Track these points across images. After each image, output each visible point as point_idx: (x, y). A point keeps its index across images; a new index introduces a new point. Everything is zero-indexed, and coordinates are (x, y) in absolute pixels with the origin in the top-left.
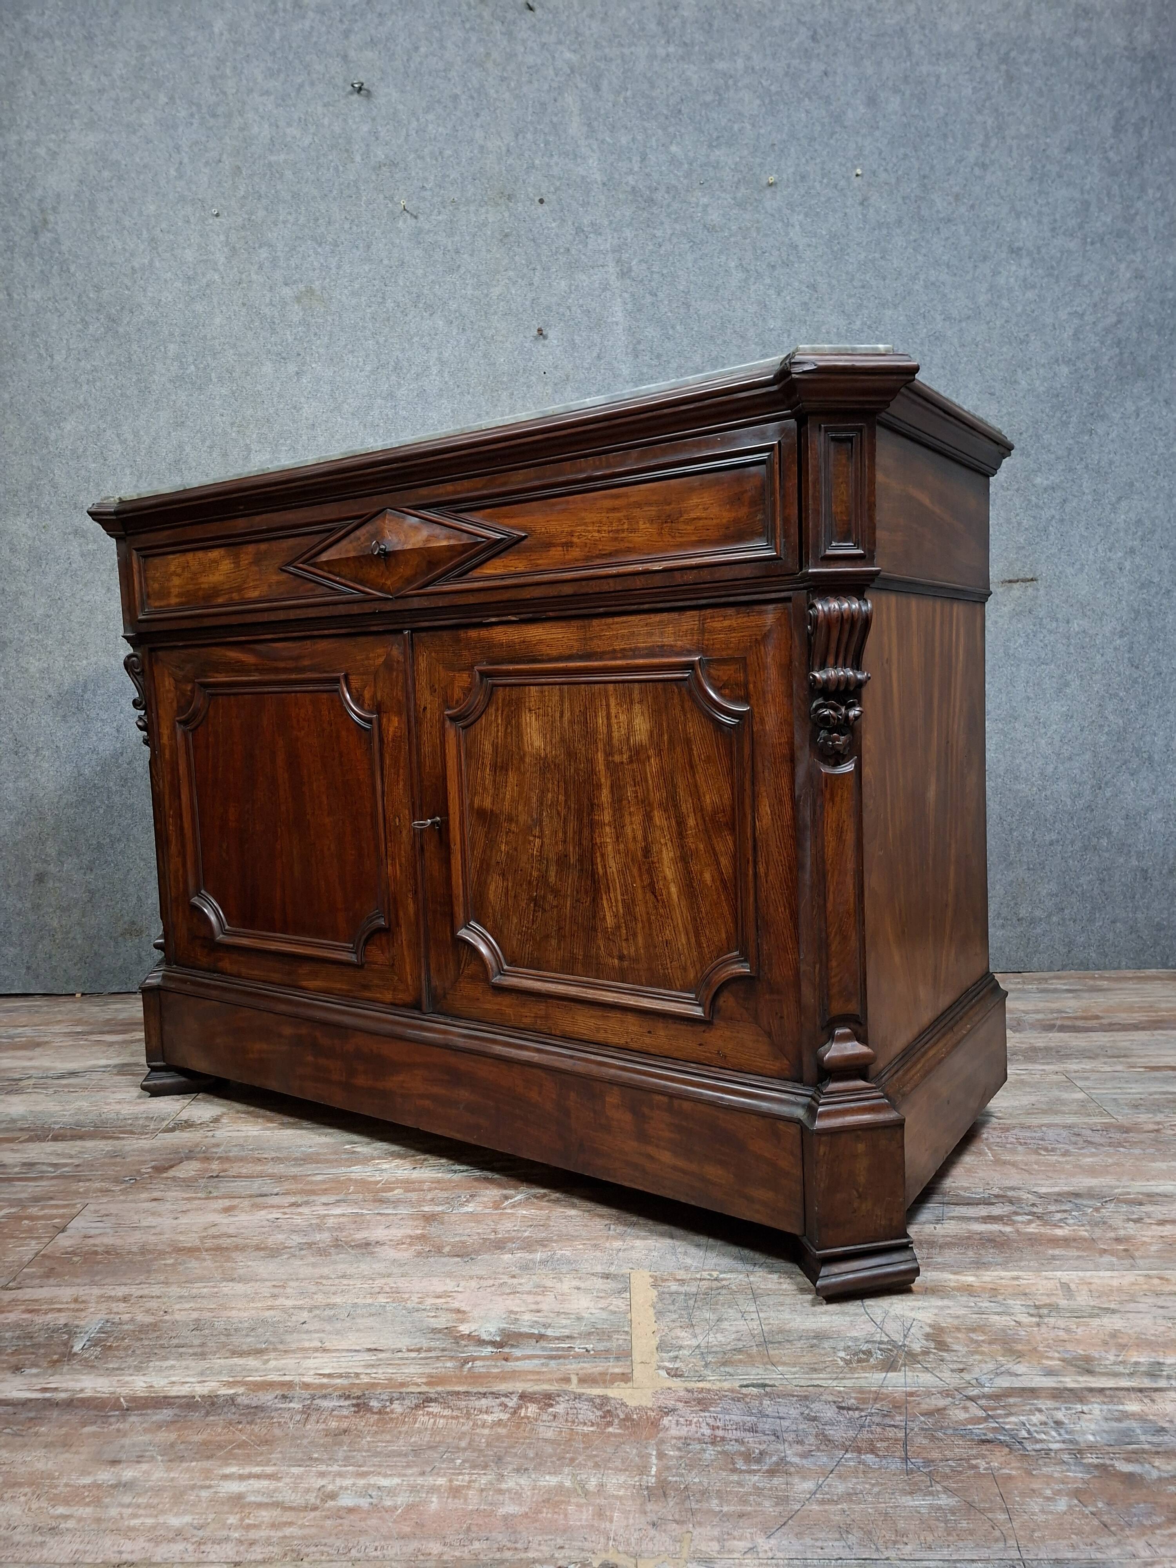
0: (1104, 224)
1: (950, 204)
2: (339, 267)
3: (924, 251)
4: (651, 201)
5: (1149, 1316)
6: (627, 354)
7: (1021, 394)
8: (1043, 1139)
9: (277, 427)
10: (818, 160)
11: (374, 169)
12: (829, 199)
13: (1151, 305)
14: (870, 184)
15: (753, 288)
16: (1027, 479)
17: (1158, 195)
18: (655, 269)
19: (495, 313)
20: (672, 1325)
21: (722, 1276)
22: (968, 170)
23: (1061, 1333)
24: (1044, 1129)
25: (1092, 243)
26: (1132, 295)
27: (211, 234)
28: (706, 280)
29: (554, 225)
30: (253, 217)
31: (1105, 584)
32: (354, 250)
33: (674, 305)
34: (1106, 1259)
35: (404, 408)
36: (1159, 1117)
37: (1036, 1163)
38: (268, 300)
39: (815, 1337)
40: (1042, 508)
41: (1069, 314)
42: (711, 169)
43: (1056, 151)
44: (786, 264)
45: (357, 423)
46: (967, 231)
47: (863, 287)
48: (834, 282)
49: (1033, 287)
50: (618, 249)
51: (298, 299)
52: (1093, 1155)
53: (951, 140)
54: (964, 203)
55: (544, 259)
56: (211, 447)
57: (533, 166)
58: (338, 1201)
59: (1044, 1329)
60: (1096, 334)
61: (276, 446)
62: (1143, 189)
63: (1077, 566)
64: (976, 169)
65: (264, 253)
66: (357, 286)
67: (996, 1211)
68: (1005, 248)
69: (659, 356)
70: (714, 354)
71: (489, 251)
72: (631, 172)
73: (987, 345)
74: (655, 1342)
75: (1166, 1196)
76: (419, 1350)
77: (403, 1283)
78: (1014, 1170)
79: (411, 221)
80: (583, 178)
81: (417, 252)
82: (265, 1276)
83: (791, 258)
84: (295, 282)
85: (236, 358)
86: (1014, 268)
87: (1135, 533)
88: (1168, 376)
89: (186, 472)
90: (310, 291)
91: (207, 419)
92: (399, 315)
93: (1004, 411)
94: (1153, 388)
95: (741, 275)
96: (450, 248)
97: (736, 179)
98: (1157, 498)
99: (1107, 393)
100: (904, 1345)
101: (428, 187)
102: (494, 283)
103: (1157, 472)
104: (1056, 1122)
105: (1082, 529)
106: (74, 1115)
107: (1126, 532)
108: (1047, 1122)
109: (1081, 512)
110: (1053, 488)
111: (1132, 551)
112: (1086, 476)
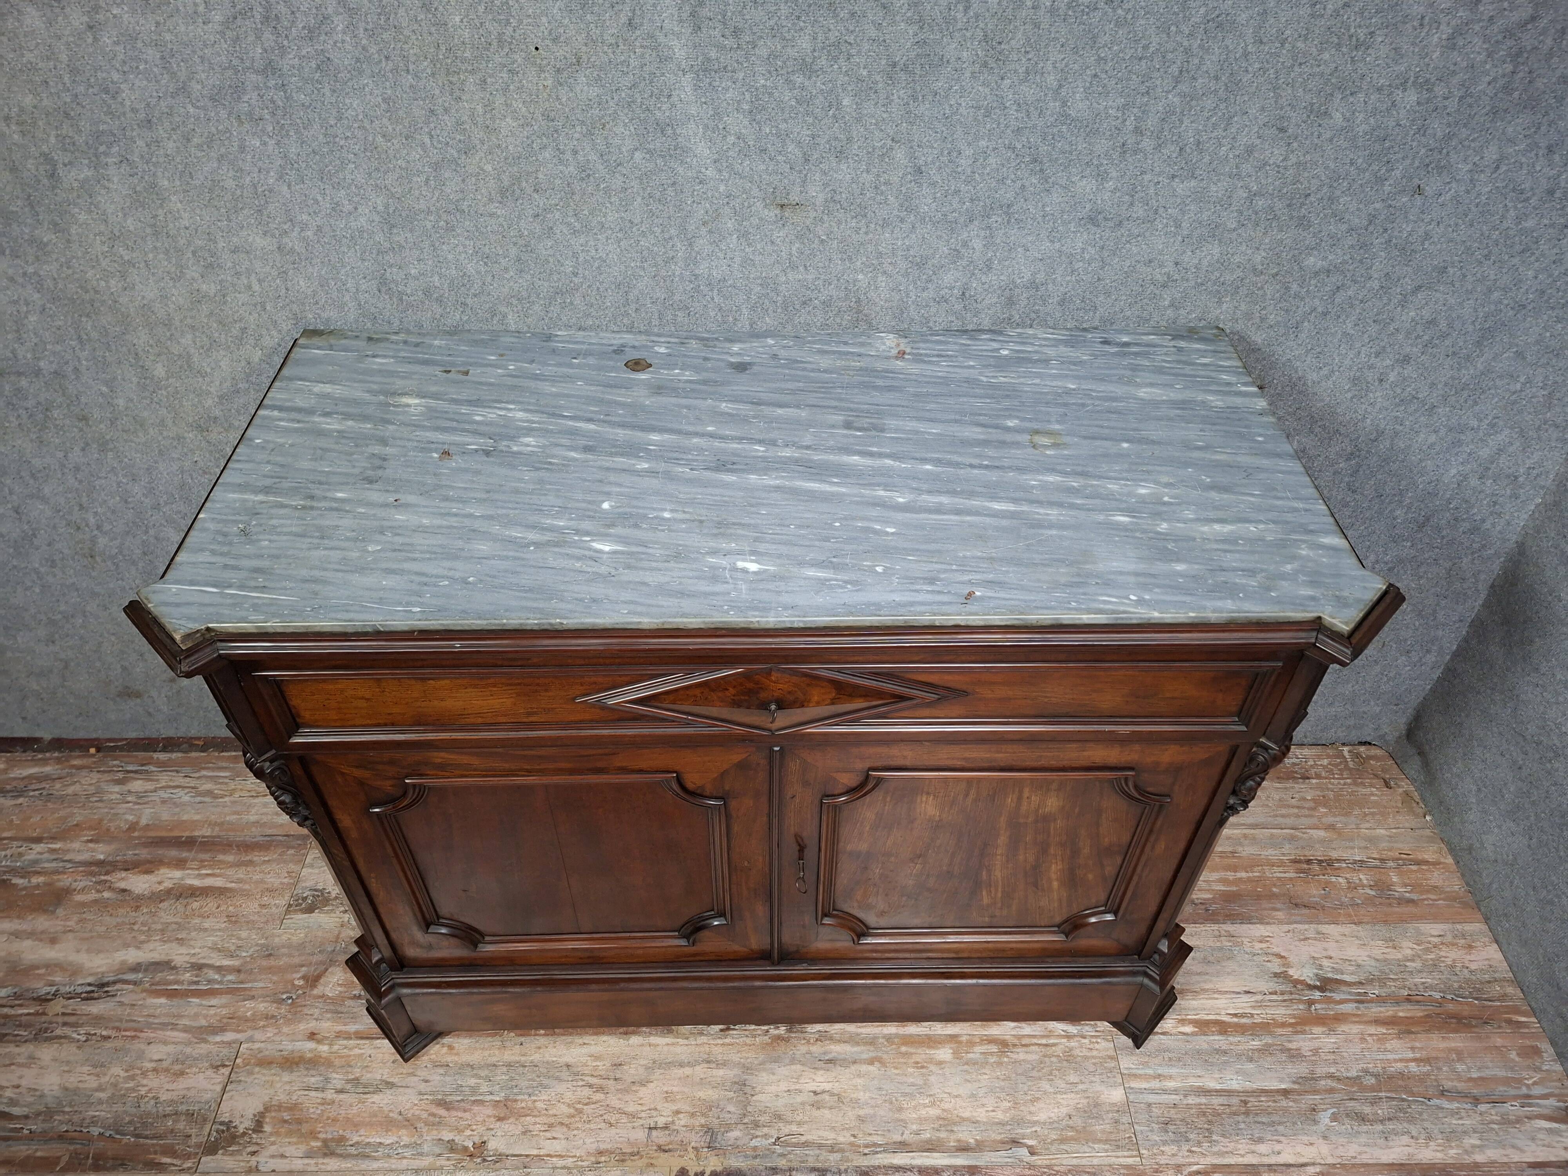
6: (681, 21)
7: (1328, 135)
9: (85, 126)
16: (1295, 259)
31: (1352, 398)
35: (299, 89)
40: (1302, 299)
45: (223, 114)
60: (1486, 39)
63: (1325, 371)
69: (736, 32)
70: (833, 36)
73: (1301, 45)
87: (1419, 337)
93: (1293, 159)
94: (1539, 126)
98: (1469, 292)
99: (1464, 132)
103: (1487, 257)
104: (1084, 1162)
105: (1350, 325)
106: (112, 1101)
107: (1408, 333)
108: (1075, 1162)
109: (1357, 302)
110: (1328, 271)
111: (1406, 360)
112: (1382, 254)
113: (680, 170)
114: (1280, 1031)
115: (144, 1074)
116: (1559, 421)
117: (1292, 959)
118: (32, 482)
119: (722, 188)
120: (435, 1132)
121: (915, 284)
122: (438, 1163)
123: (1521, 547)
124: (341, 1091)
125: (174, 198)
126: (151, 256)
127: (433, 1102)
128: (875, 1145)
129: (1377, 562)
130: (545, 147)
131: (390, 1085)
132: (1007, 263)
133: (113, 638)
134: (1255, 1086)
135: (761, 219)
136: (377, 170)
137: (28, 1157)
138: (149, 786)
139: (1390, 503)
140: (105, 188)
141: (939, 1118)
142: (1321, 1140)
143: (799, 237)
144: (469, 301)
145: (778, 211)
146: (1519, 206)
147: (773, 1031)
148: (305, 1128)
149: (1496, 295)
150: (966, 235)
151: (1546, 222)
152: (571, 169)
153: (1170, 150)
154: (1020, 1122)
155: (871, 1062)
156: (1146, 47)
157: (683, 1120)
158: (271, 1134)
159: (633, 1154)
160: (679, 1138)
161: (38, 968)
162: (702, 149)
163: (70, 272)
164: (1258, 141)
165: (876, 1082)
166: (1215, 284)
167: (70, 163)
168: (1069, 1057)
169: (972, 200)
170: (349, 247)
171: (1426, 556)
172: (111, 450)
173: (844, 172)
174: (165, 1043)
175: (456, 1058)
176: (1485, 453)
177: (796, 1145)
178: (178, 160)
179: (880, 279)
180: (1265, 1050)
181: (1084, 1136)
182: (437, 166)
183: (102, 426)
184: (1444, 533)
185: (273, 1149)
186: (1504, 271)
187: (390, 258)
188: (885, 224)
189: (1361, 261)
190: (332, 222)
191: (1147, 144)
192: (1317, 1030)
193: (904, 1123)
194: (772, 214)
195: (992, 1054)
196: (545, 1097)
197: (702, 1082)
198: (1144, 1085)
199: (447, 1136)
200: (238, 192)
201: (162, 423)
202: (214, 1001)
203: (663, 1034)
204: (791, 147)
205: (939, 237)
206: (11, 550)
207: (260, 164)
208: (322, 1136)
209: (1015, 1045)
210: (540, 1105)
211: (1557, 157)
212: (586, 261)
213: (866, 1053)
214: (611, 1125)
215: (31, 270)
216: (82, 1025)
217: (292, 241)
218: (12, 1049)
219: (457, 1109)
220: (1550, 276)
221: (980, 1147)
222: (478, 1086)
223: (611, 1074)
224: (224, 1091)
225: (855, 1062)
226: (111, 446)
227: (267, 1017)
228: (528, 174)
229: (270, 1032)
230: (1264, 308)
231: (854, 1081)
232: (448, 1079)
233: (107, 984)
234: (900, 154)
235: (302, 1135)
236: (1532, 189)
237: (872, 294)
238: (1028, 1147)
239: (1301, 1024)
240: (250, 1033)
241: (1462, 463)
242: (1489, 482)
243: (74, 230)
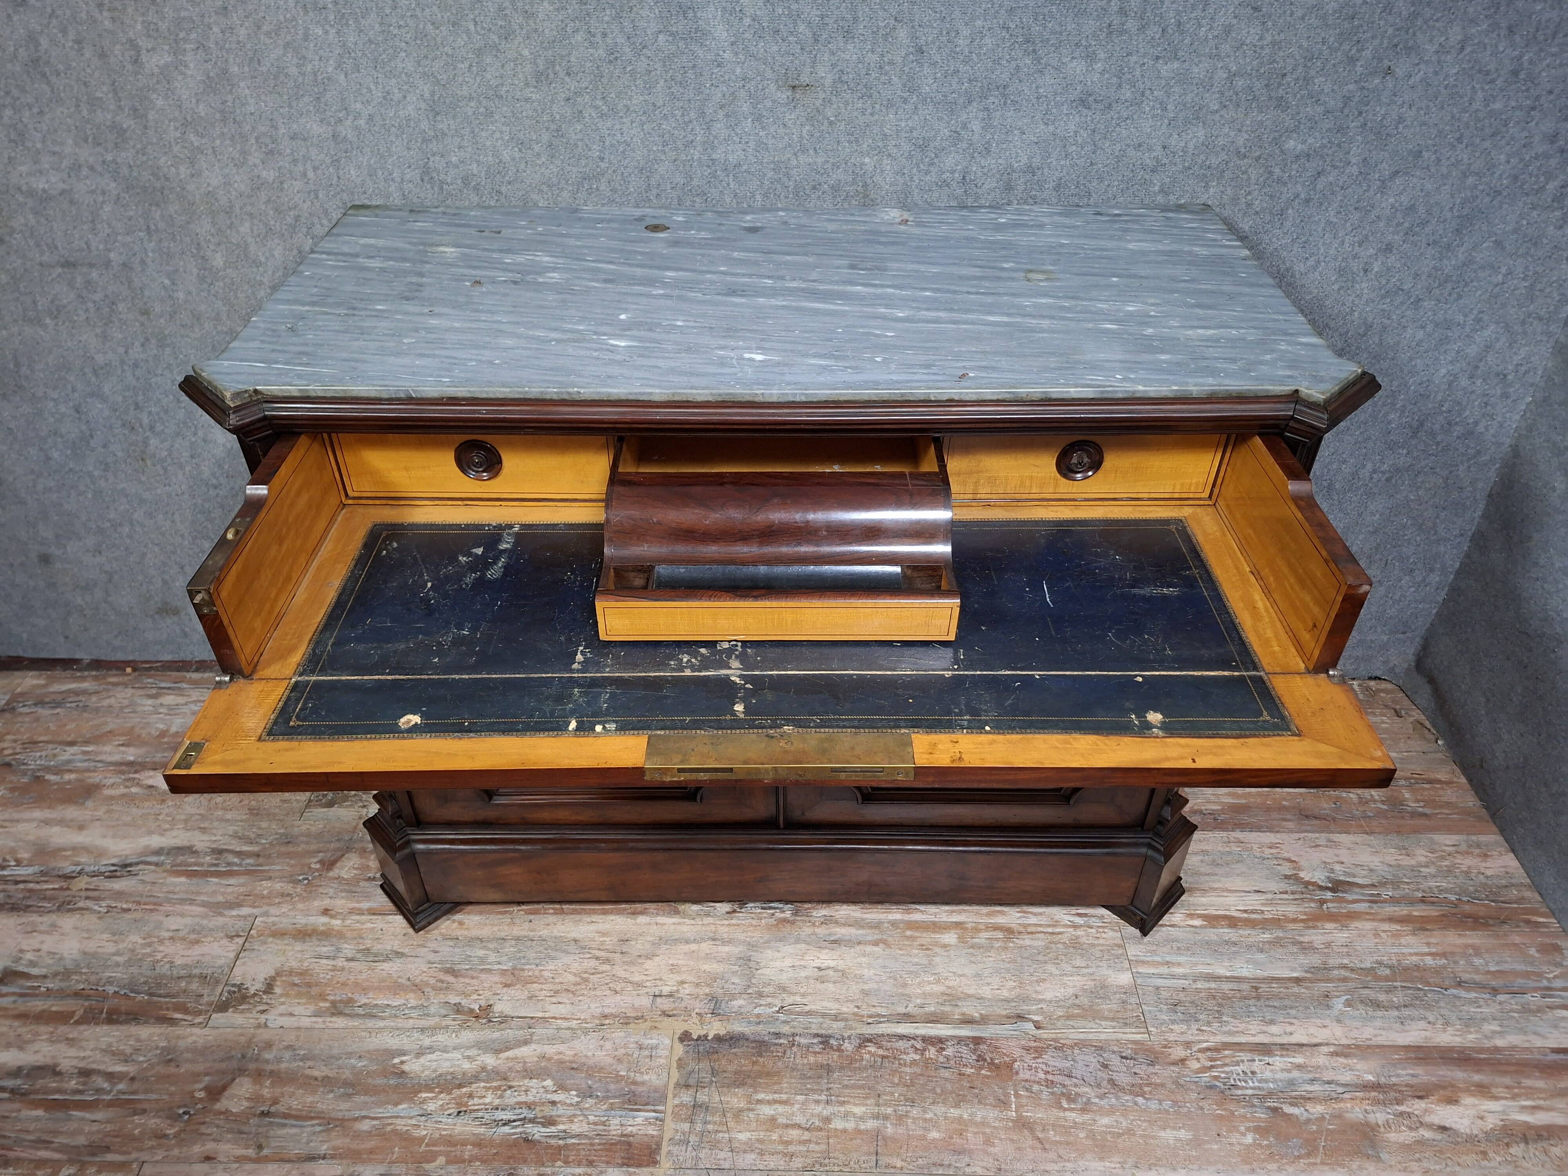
7: (1299, 14)
8: (1070, 1074)
16: (1276, 141)
31: (1339, 290)
36: (1192, 1032)
37: (1054, 1127)
40: (1285, 184)
56: (78, 42)
61: (176, 41)
63: (1311, 262)
87: (1399, 224)
89: (53, 79)
93: (1269, 38)
98: (1444, 177)
99: (1428, 12)
104: (1091, 1036)
105: (1332, 213)
106: (129, 963)
107: (1389, 220)
108: (1082, 1036)
109: (1338, 189)
110: (1308, 155)
111: (1388, 248)
112: (1359, 138)
113: (700, 53)
114: (1291, 926)
115: (161, 941)
116: (1542, 313)
117: (1303, 863)
118: (93, 379)
119: (738, 71)
120: (442, 996)
121: (918, 167)
122: (444, 1023)
123: (1515, 451)
124: (352, 960)
125: (242, 84)
126: (218, 142)
127: (440, 970)
128: (879, 1015)
129: (1374, 471)
130: (577, 30)
131: (399, 954)
132: (1004, 146)
133: (156, 549)
134: (1266, 974)
135: (774, 101)
136: (426, 57)
137: (43, 1011)
138: (181, 700)
139: (1384, 405)
140: (182, 73)
141: (943, 994)
142: (1335, 1024)
143: (810, 119)
144: (504, 189)
145: (789, 93)
146: (1487, 87)
147: (779, 915)
148: (314, 991)
149: (1471, 180)
150: (965, 116)
151: (1514, 104)
152: (601, 52)
153: (1154, 31)
154: (1026, 999)
155: (876, 943)
157: (687, 989)
158: (281, 995)
159: (637, 1018)
160: (683, 1005)
161: (65, 850)
162: (721, 32)
163: (145, 158)
164: (1235, 21)
165: (880, 961)
166: (1201, 167)
167: (153, 49)
168: (1075, 944)
169: (970, 81)
170: (397, 136)
171: (1423, 463)
172: (168, 346)
173: (850, 53)
174: (182, 915)
175: (466, 933)
176: (1472, 350)
177: (799, 1014)
178: (249, 46)
179: (885, 162)
180: (1276, 943)
181: (1090, 1013)
182: (479, 52)
183: (162, 321)
184: (1439, 438)
185: (282, 1009)
186: (1477, 154)
187: (434, 146)
188: (890, 104)
189: (1339, 145)
190: (383, 110)
191: (1132, 25)
192: (1329, 926)
193: (908, 998)
194: (783, 96)
195: (997, 939)
196: (552, 968)
197: (708, 957)
198: (1152, 970)
199: (454, 999)
200: (300, 79)
201: (217, 318)
202: (232, 881)
203: (669, 914)
204: (802, 28)
205: (940, 119)
206: (69, 452)
207: (321, 52)
208: (331, 998)
209: (1020, 933)
210: (546, 974)
211: (1517, 38)
212: (612, 145)
213: (871, 935)
214: (616, 992)
215: (109, 158)
216: (103, 899)
217: (346, 130)
218: (35, 918)
219: (464, 977)
220: (1522, 160)
221: (984, 1020)
222: (486, 957)
223: (618, 949)
224: (237, 958)
225: (859, 943)
226: (169, 341)
227: (282, 895)
228: (562, 57)
229: (285, 908)
230: (1249, 193)
231: (859, 960)
232: (457, 950)
233: (130, 865)
234: (902, 33)
235: (311, 997)
236: (1497, 70)
237: (878, 178)
238: (1033, 1022)
239: (1313, 920)
240: (265, 908)
241: (1451, 362)
242: (1479, 382)
243: (152, 115)
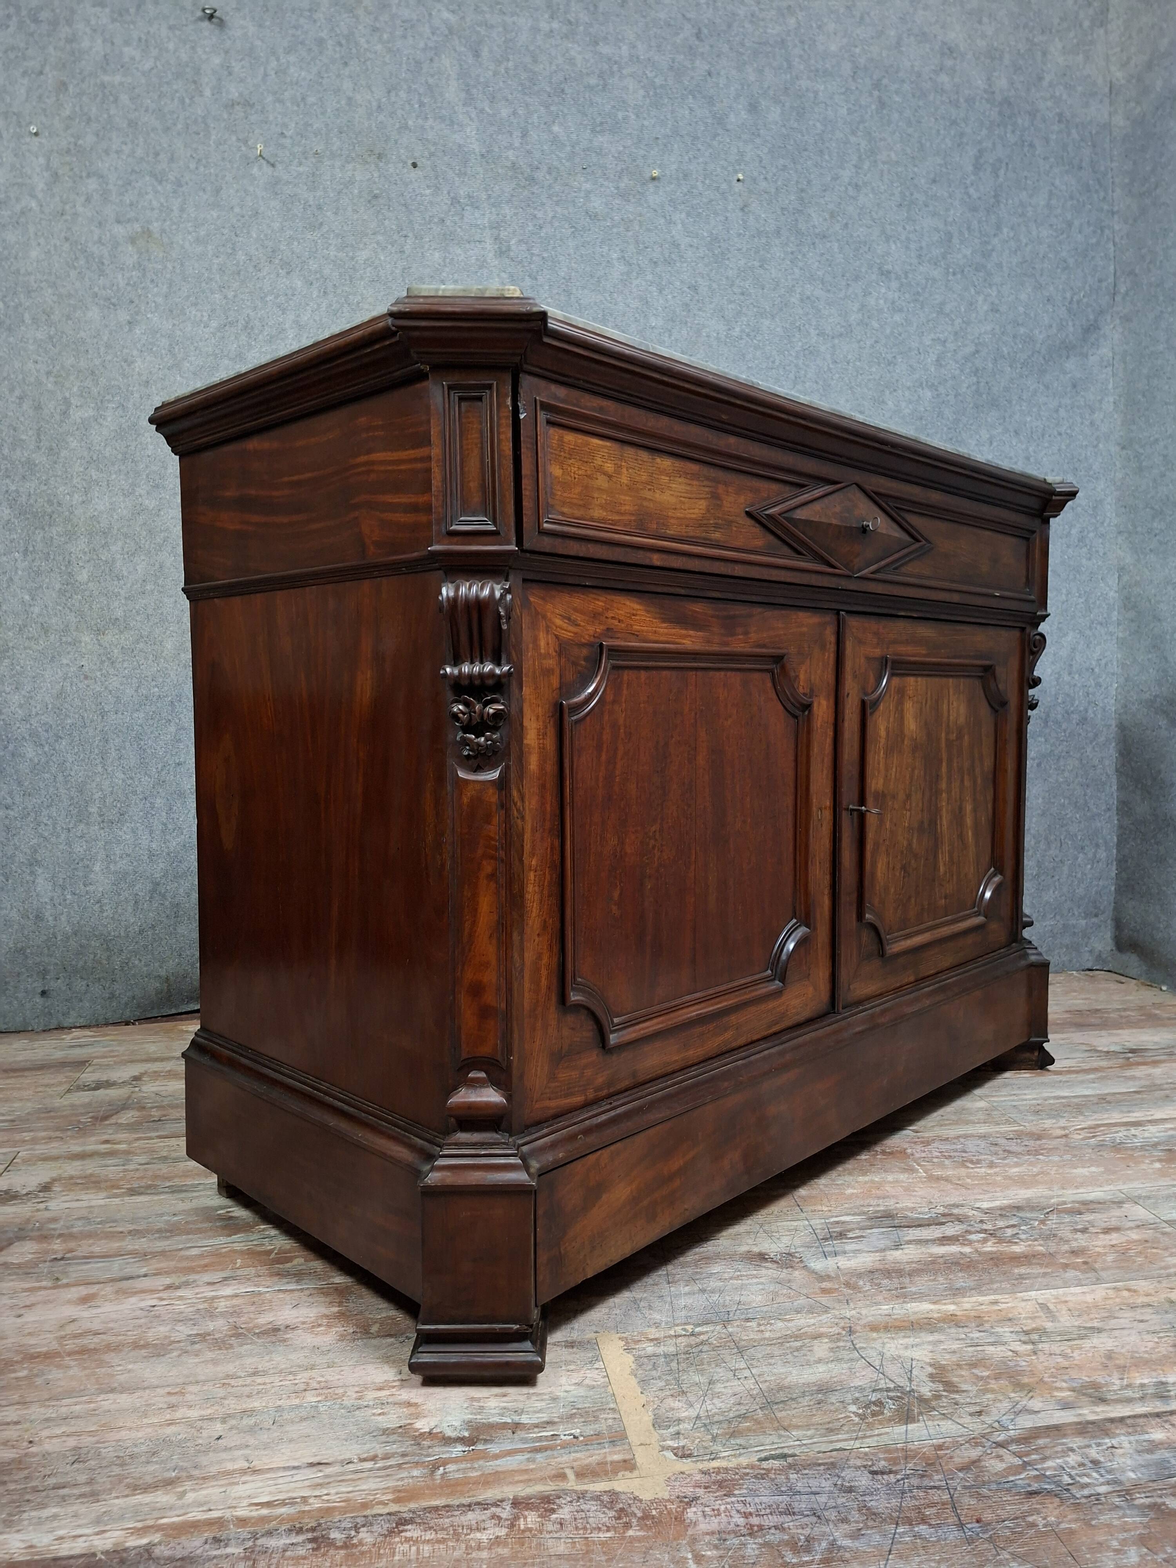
0: (965, 256)
1: (825, 220)
2: (182, 210)
3: (800, 264)
4: (532, 180)
5: (1134, 1332)
8: (965, 1152)
9: (103, 381)
10: (701, 160)
11: (226, 106)
12: (711, 201)
13: (1005, 338)
14: (750, 192)
15: (635, 282)
17: (1012, 234)
18: (536, 251)
19: (362, 278)
20: (662, 1394)
21: (698, 1330)
22: (843, 188)
23: (1060, 1360)
24: (962, 1140)
25: (954, 274)
26: (989, 328)
27: (27, 154)
28: (588, 269)
29: (428, 192)
30: (80, 142)
32: (201, 193)
33: (555, 291)
34: (1071, 1274)
36: (1062, 1122)
37: (968, 1177)
38: (96, 238)
39: (819, 1391)
41: (933, 340)
42: (594, 155)
43: (923, 181)
44: (668, 262)
46: (841, 249)
47: (743, 294)
48: (715, 286)
49: (901, 310)
50: (496, 226)
51: (133, 240)
52: (1017, 1165)
53: (827, 157)
54: (838, 221)
55: (417, 226)
56: (21, 398)
57: (406, 127)
58: (225, 1279)
59: (1042, 1358)
60: (957, 362)
61: (102, 402)
62: (999, 227)
64: (850, 188)
65: (92, 184)
66: (202, 233)
67: (951, 1230)
68: (875, 270)
71: (355, 211)
72: (510, 146)
73: (857, 363)
74: (648, 1418)
75: (1100, 1203)
76: (374, 1458)
77: (331, 1376)
78: (950, 1186)
79: (267, 169)
80: (460, 146)
81: (273, 203)
82: (155, 1382)
83: (673, 256)
84: (129, 220)
85: (55, 298)
86: (883, 290)
88: (1018, 407)
90: (147, 233)
91: (17, 364)
92: (251, 269)
94: (1004, 418)
95: (623, 268)
96: (311, 203)
97: (619, 169)
100: (913, 1391)
101: (288, 133)
102: (361, 246)
116: (1100, 619)
123: (1122, 727)
140: (99, 424)
156: (773, 362)
163: (45, 488)
167: (81, 406)
171: (1060, 748)
176: (1064, 653)
184: (1064, 726)
185: (65, 1198)
192: (1142, 1067)
201: (66, 629)
208: (127, 1186)
227: (49, 1138)
229: (54, 1145)
239: (1126, 1066)
240: (29, 1147)
241: (1053, 663)
242: (1077, 677)
243: (64, 453)
